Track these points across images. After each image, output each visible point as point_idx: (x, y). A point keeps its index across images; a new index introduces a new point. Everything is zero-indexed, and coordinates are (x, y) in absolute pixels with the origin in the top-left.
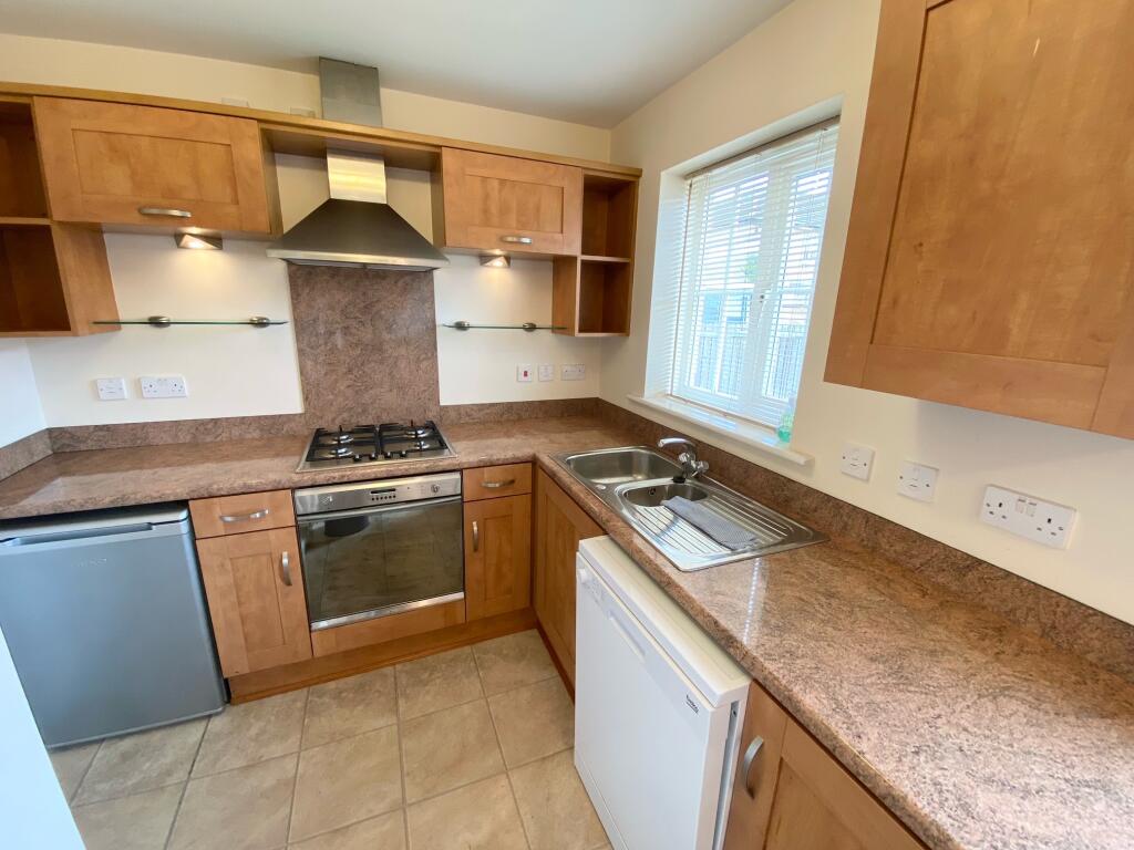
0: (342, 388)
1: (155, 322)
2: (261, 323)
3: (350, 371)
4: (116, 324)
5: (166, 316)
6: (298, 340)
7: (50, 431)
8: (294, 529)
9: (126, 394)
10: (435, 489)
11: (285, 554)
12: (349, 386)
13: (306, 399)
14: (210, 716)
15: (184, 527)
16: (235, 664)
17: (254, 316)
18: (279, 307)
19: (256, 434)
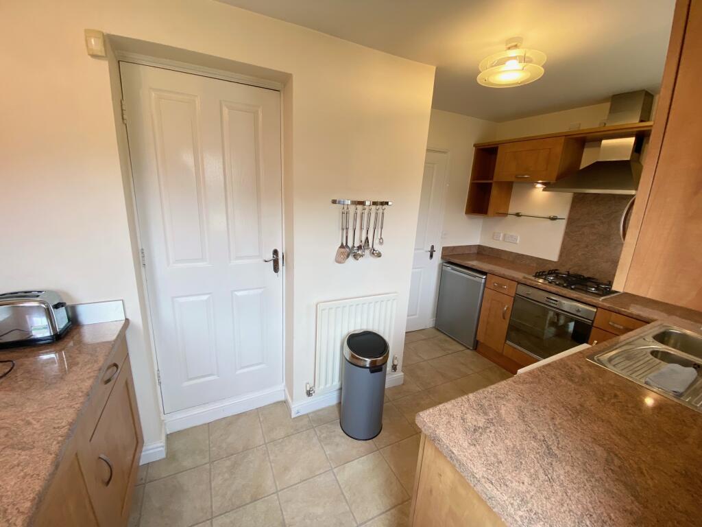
0: (579, 254)
1: (518, 215)
2: (554, 219)
3: (587, 246)
4: (505, 214)
5: (522, 212)
6: (566, 228)
7: (479, 246)
8: (513, 298)
9: (501, 239)
10: (578, 311)
11: (506, 306)
12: (583, 254)
13: (561, 256)
14: (468, 348)
15: (483, 281)
16: (481, 338)
17: (552, 215)
18: (564, 212)
19: (535, 265)
